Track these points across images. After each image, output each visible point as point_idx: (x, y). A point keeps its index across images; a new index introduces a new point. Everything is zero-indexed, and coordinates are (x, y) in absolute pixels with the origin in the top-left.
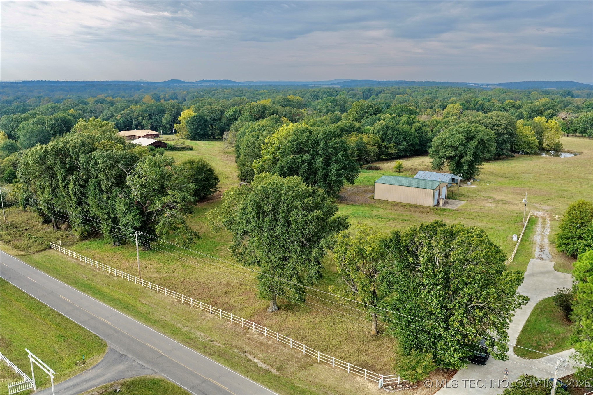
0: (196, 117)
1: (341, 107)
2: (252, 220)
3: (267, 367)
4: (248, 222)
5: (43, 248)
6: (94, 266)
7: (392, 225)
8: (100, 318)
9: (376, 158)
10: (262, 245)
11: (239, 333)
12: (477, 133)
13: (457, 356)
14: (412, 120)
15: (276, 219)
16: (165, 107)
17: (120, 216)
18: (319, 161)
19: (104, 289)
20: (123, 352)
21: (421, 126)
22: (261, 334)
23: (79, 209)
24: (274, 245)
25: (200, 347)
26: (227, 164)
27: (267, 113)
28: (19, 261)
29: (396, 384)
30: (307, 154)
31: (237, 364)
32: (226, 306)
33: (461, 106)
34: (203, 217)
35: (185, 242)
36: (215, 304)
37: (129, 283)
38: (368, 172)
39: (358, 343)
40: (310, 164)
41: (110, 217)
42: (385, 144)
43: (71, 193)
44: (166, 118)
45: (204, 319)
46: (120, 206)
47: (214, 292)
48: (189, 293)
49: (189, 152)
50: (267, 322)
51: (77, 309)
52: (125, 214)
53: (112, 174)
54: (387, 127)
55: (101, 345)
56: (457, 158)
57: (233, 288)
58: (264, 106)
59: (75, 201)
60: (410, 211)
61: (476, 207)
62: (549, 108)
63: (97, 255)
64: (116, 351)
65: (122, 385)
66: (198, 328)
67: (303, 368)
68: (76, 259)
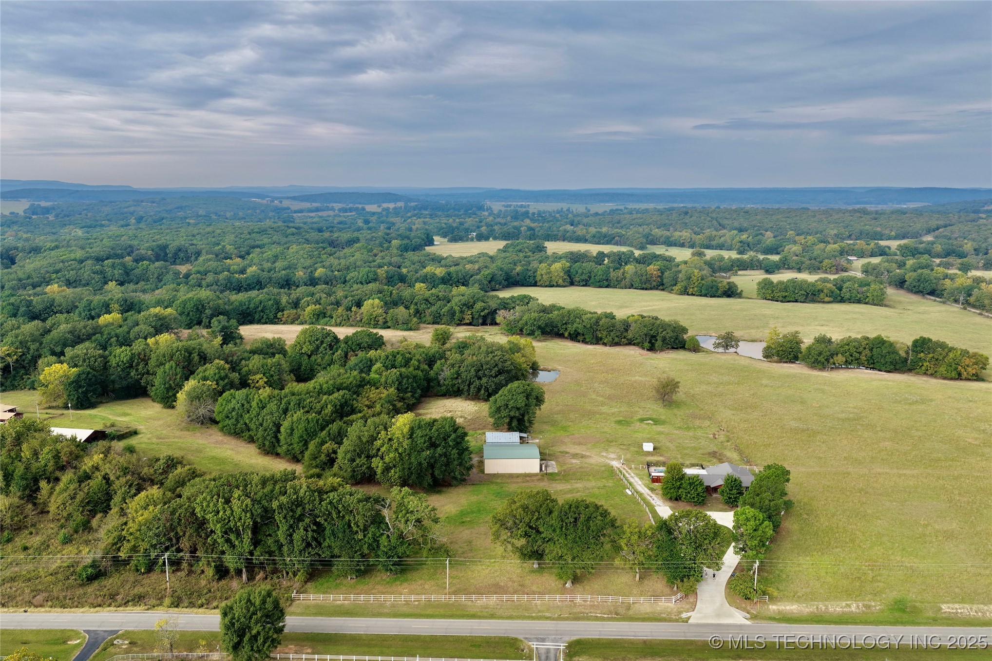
3: (610, 616)
6: (377, 600)
11: (570, 605)
29: (679, 599)
37: (437, 602)
39: (637, 588)
42: (402, 395)
43: (297, 539)
49: (142, 439)
53: (371, 515)
54: (401, 375)
57: (519, 581)
67: (628, 609)
68: (345, 600)
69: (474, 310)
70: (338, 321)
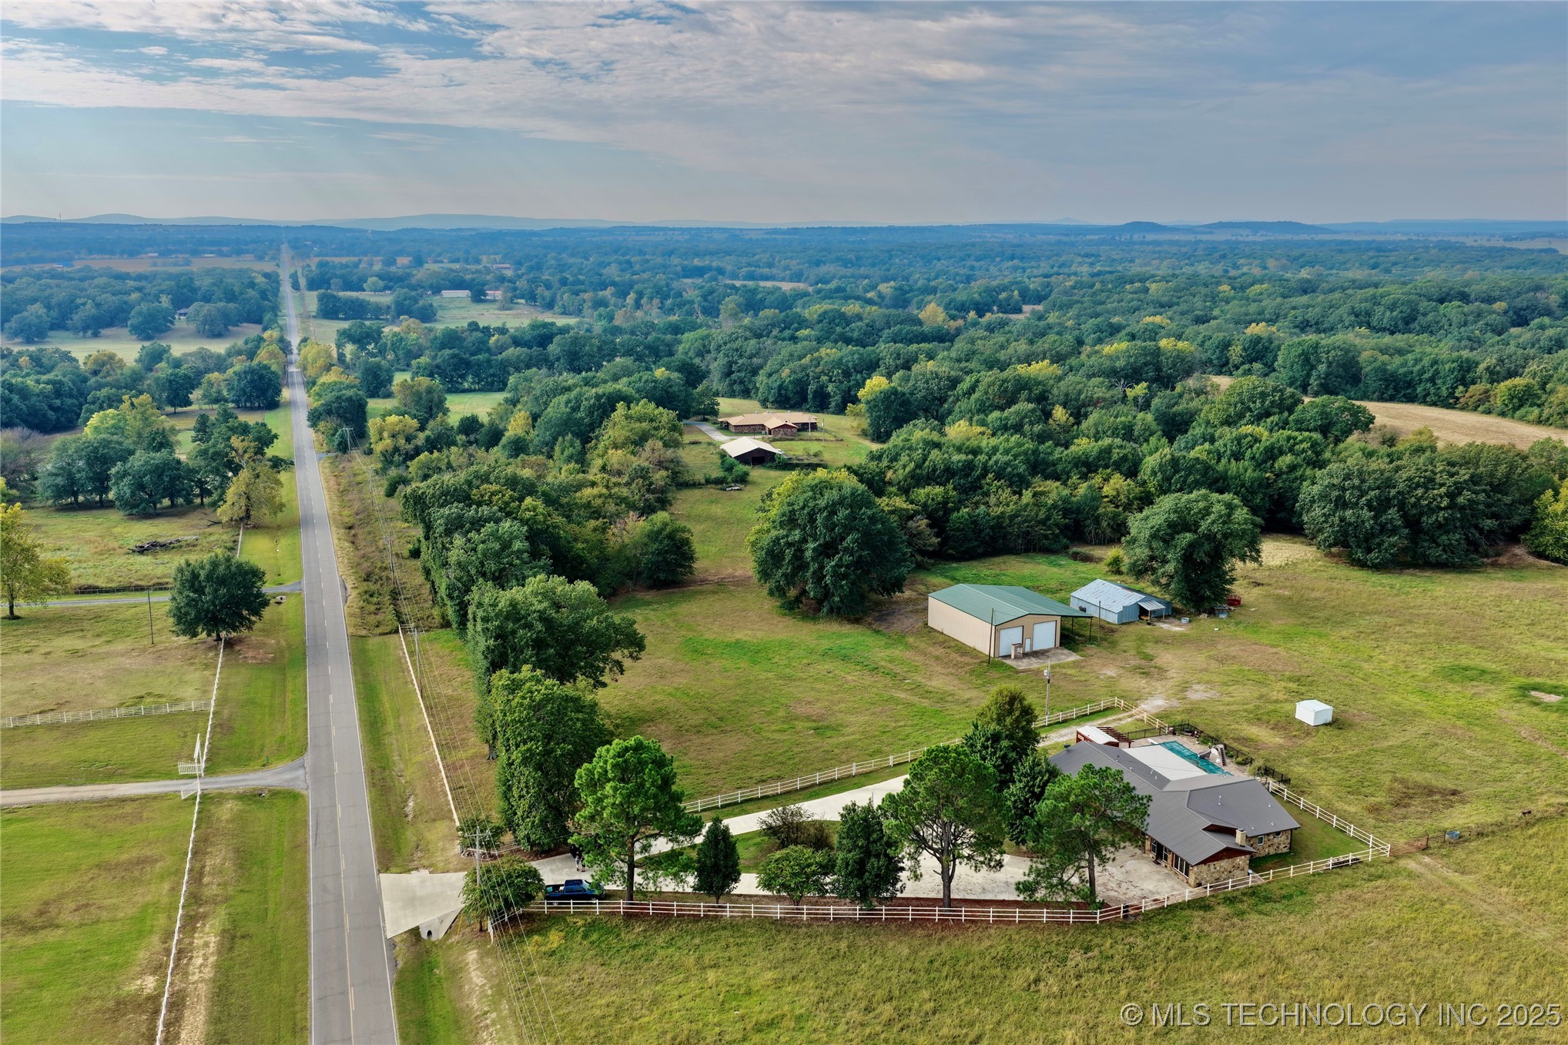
0: (882, 395)
5: (388, 631)
11: (430, 773)
20: (308, 765)
22: (441, 780)
25: (378, 777)
45: (423, 752)
51: (327, 713)
60: (940, 659)
63: (430, 652)
65: (270, 791)
70: (1545, 415)
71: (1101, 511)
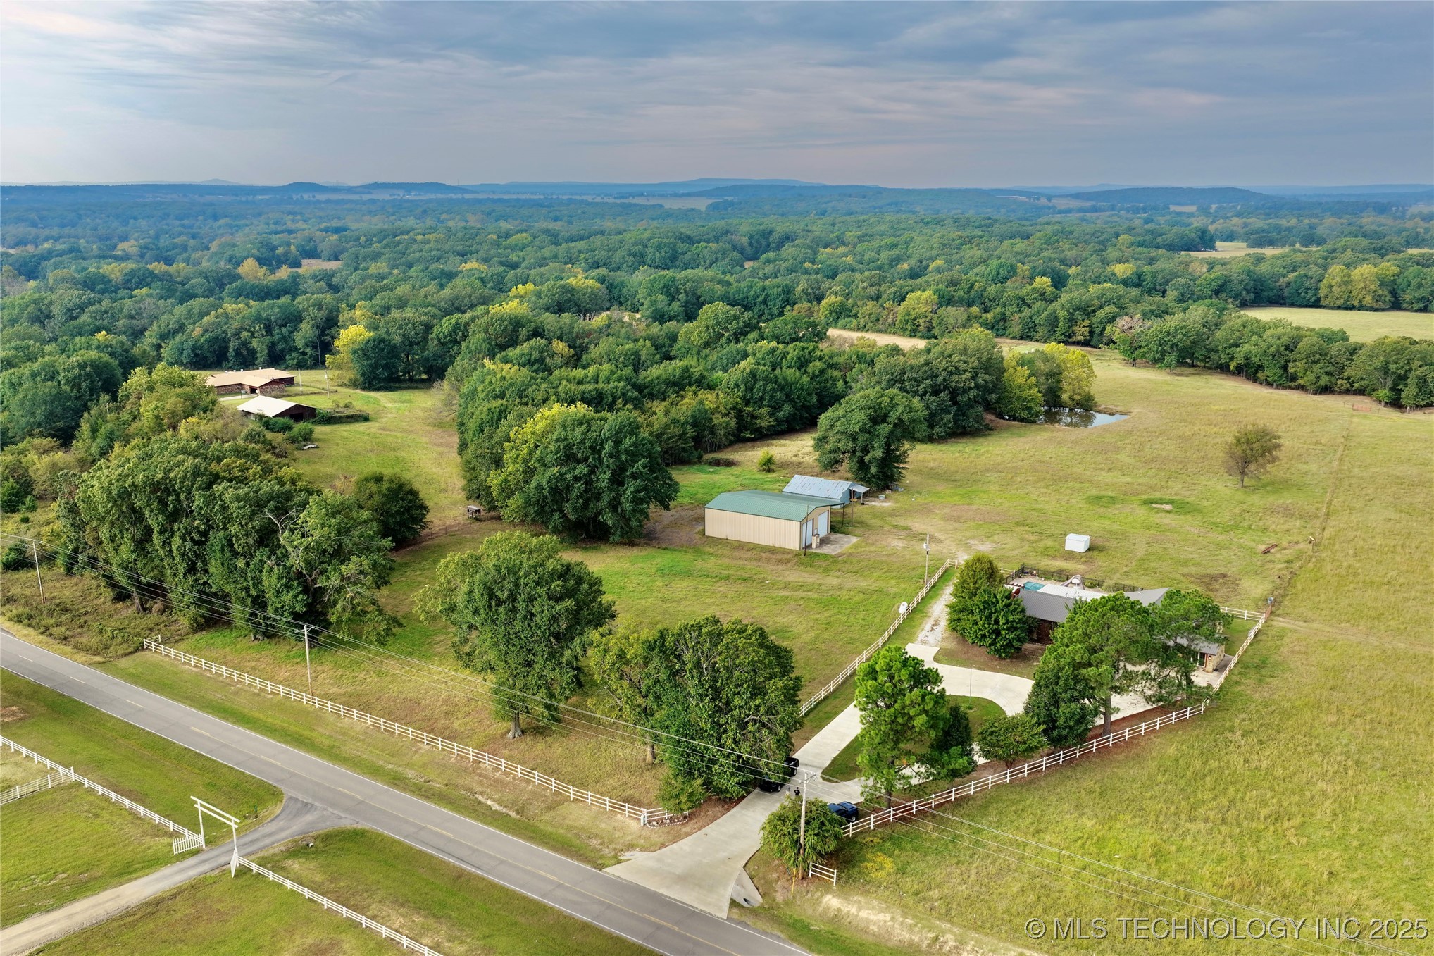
0: (371, 343)
1: (687, 296)
2: (482, 611)
3: (505, 810)
4: (476, 612)
5: (131, 649)
6: (230, 678)
7: (722, 589)
8: (263, 757)
9: (732, 438)
10: (496, 645)
11: (466, 769)
12: (893, 407)
13: (734, 780)
14: (810, 353)
15: (514, 610)
16: (301, 307)
17: (270, 595)
18: (604, 477)
19: (256, 715)
20: (309, 801)
21: (824, 366)
22: (496, 769)
23: (190, 580)
24: (514, 645)
25: (413, 789)
26: (441, 454)
27: (523, 333)
28: (98, 673)
29: (662, 819)
30: (582, 466)
31: (464, 807)
32: (447, 732)
33: (936, 297)
34: (402, 582)
35: (378, 634)
36: (432, 731)
37: (295, 704)
38: (711, 472)
39: (627, 775)
40: (588, 483)
41: (249, 595)
42: (750, 409)
43: (175, 553)
44: (304, 333)
45: (416, 752)
46: (270, 581)
47: (428, 712)
48: (391, 716)
49: (361, 427)
50: (506, 752)
51: (225, 746)
52: (278, 593)
53: (253, 527)
54: (753, 375)
55: (275, 794)
56: (859, 454)
57: (456, 705)
58: (516, 317)
59: (182, 566)
60: (759, 560)
61: (873, 549)
62: (1109, 302)
63: (229, 658)
64: (297, 800)
65: (315, 838)
66: (408, 765)
67: (551, 808)
68: (195, 666)
69: (1094, 320)
70: (862, 323)
71: (715, 422)
